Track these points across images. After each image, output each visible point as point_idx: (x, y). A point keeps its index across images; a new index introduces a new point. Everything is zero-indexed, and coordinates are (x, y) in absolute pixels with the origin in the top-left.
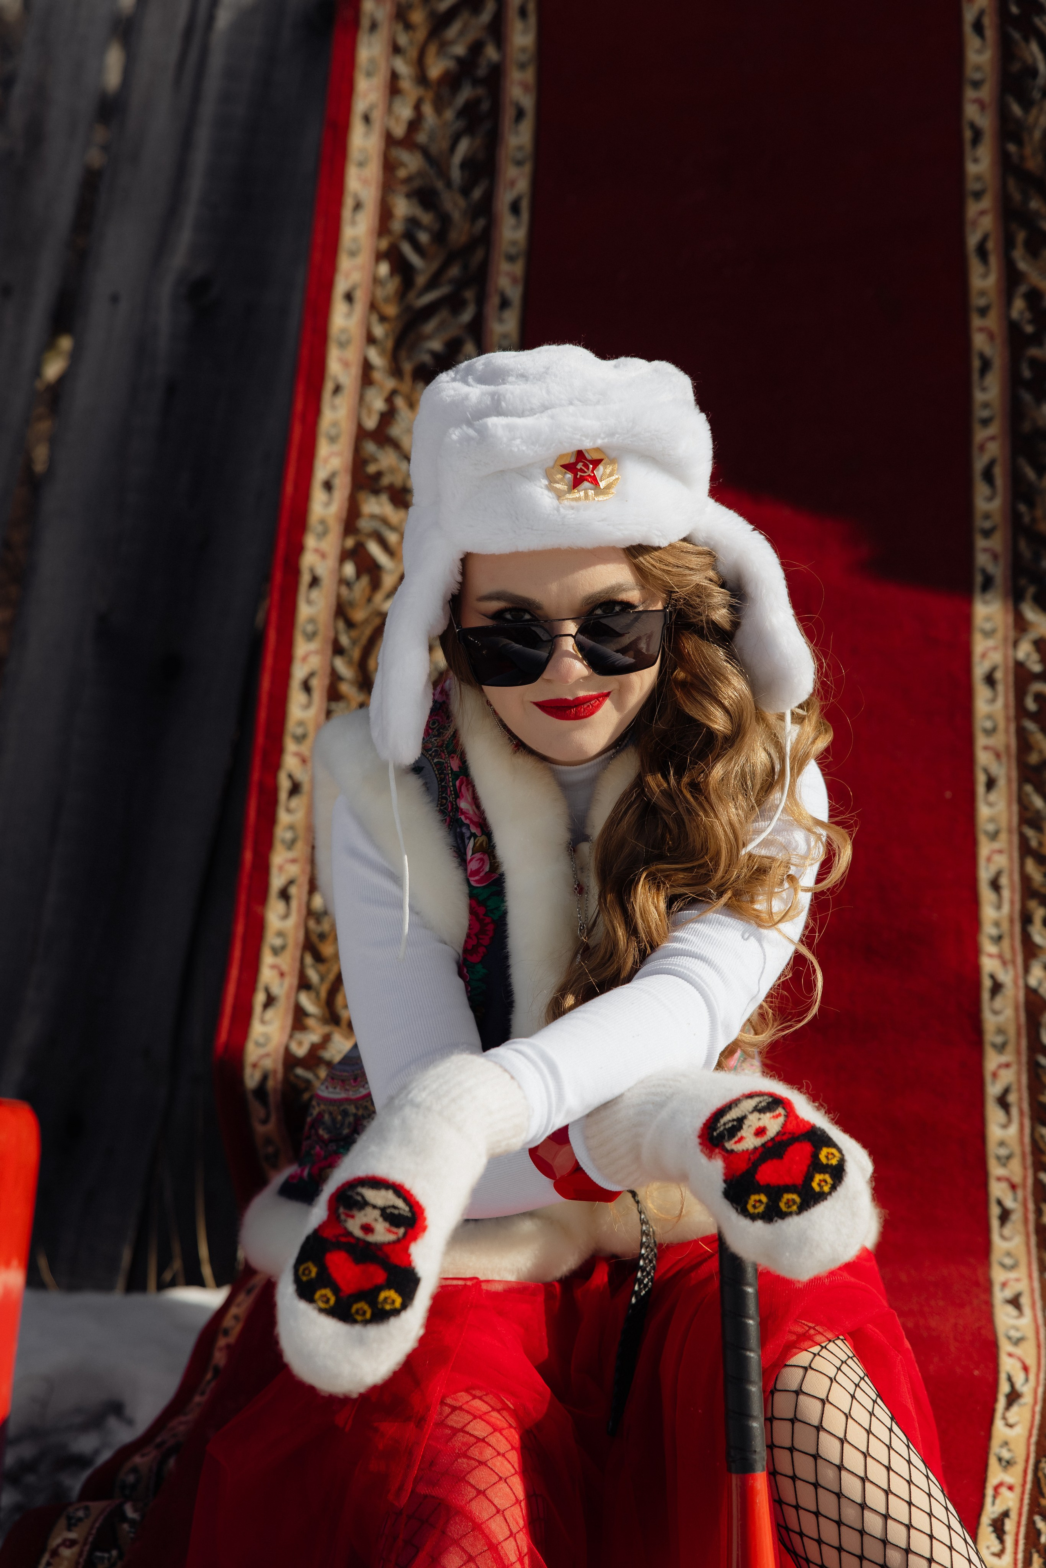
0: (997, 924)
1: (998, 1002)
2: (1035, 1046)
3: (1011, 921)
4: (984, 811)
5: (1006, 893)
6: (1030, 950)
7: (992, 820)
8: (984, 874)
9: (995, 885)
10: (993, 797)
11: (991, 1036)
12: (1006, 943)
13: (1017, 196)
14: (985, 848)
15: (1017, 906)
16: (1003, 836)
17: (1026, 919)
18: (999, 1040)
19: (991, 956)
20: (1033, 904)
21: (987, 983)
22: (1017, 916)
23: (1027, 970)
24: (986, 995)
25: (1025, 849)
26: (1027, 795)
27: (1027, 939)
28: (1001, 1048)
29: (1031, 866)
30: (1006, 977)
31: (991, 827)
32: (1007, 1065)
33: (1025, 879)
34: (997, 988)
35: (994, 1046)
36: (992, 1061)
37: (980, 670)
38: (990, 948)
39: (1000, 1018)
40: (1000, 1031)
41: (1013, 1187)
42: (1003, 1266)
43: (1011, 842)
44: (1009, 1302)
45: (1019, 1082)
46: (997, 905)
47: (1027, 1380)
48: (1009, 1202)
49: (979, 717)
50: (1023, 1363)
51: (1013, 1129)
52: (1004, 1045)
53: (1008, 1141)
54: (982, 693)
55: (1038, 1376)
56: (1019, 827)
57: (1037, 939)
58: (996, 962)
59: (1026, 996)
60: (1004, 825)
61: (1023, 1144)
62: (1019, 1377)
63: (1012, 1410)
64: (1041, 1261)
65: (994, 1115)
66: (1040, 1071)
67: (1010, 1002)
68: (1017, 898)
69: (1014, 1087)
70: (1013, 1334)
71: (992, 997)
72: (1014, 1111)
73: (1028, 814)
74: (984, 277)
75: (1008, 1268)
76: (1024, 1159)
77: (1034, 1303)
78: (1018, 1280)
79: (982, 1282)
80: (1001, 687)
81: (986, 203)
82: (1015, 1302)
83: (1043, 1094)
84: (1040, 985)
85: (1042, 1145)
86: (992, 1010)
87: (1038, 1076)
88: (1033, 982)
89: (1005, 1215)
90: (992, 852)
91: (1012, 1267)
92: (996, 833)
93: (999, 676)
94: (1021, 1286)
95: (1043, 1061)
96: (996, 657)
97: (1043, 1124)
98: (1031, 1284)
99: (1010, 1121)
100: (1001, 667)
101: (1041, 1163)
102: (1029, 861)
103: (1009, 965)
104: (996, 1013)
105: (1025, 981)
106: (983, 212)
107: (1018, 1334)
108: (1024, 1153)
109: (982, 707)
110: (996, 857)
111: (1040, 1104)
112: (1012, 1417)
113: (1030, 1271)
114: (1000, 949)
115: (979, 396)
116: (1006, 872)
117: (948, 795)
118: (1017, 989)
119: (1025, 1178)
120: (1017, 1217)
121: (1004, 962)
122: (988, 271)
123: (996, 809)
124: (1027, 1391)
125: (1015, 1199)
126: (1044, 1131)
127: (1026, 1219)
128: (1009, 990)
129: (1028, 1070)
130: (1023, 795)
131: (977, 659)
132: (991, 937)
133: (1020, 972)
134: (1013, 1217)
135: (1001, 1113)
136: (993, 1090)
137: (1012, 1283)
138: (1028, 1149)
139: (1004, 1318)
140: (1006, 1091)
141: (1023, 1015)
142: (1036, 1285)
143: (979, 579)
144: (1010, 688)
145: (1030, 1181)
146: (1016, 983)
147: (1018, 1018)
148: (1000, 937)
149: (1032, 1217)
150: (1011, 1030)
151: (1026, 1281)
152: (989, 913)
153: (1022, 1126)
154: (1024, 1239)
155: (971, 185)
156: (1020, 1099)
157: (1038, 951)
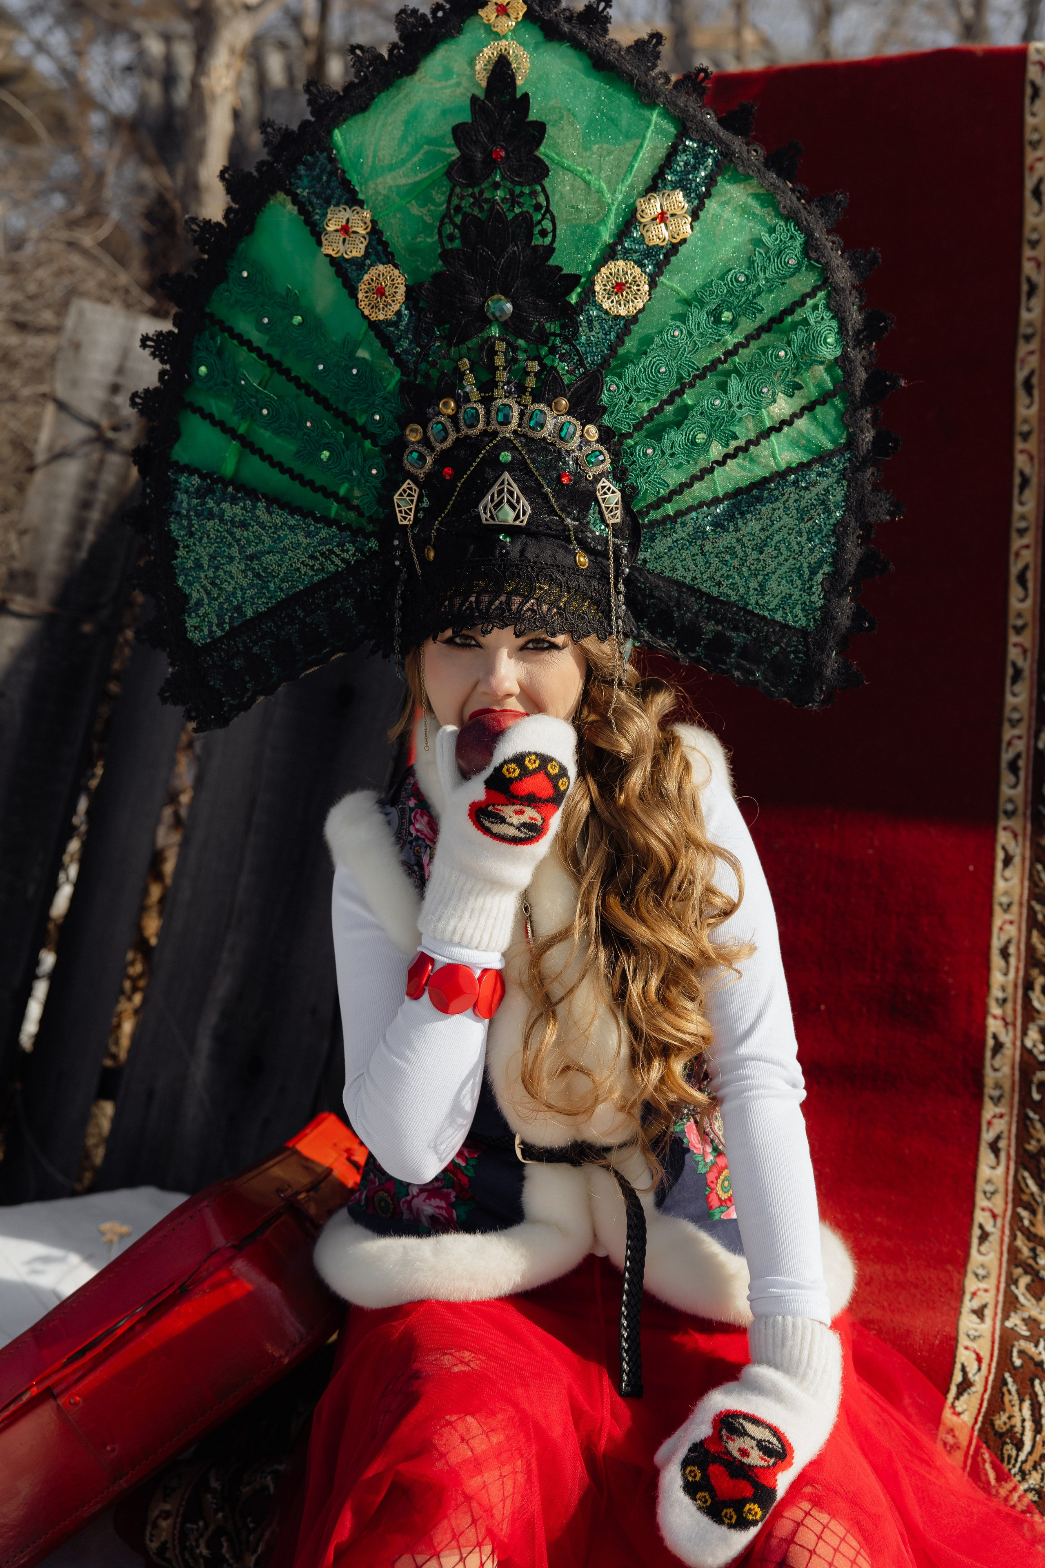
0: (1003, 989)
1: (997, 1062)
2: (1025, 1101)
3: (1016, 986)
4: (1000, 885)
5: (1013, 961)
6: (1029, 1013)
7: (1006, 893)
8: (996, 943)
9: (1005, 954)
10: (1008, 873)
11: (989, 1090)
12: (1009, 1006)
14: (999, 918)
15: (1021, 973)
16: (1015, 908)
17: (1028, 986)
18: (996, 1093)
19: (995, 1017)
20: (1035, 972)
21: (990, 1042)
22: (1020, 982)
23: (1024, 1033)
24: (988, 1054)
25: (1033, 922)
26: (1038, 872)
27: (1027, 1002)
28: (997, 1101)
29: (1036, 937)
30: (1006, 1038)
31: (1005, 900)
32: (1001, 1116)
33: (1031, 949)
34: (998, 1046)
35: (991, 1098)
36: (989, 1110)
37: (1006, 756)
38: (995, 1010)
39: (999, 1074)
40: (998, 1086)
41: (994, 1216)
42: (976, 1275)
43: (1021, 914)
44: (974, 1312)
45: (1010, 1131)
46: (1004, 971)
47: (979, 1370)
48: (989, 1228)
49: (1002, 799)
50: (977, 1355)
51: (1000, 1170)
52: (1000, 1098)
53: (995, 1180)
54: (1007, 778)
55: (990, 1365)
56: (1029, 902)
57: (1036, 1004)
58: (1000, 1023)
59: (1022, 1055)
60: (1016, 898)
61: (1006, 1183)
62: (972, 1368)
63: (962, 1399)
64: (1009, 1274)
65: (986, 1157)
66: (1028, 1123)
67: (1008, 1061)
68: (1022, 966)
69: (1005, 1135)
70: (972, 1333)
71: (994, 1056)
72: (1003, 1155)
73: (1037, 891)
74: (1029, 407)
75: (980, 1278)
76: (1007, 1195)
77: (996, 1314)
78: (986, 1291)
79: (955, 1288)
80: (1022, 774)
81: (1034, 345)
82: (979, 1313)
83: (1029, 1143)
84: (1034, 1046)
85: (1023, 1185)
86: (992, 1066)
87: (1026, 1128)
88: (1029, 1044)
89: (984, 1236)
90: (1004, 923)
91: (984, 1277)
92: (1009, 905)
93: (1021, 763)
94: (988, 1298)
95: (1031, 1114)
96: (1020, 746)
97: (1026, 1168)
98: (997, 1295)
99: (998, 1164)
100: (1024, 755)
101: (1021, 1200)
102: (1035, 934)
103: (1010, 1028)
104: (996, 1070)
105: (1022, 1041)
106: (1032, 353)
107: (977, 1334)
108: (1007, 1191)
109: (1006, 791)
110: (1007, 927)
111: (1026, 1150)
112: (960, 1406)
113: (999, 1282)
114: (1004, 1012)
115: (1018, 509)
116: (1014, 941)
117: (971, 868)
118: (1015, 1049)
119: (1006, 1210)
120: (994, 1239)
121: (1006, 1024)
122: (1032, 403)
123: (1011, 883)
124: (978, 1380)
125: (995, 1226)
126: (1026, 1174)
127: (1002, 1241)
128: (1008, 1051)
129: (1018, 1122)
130: (1035, 873)
131: (1004, 745)
132: (997, 1000)
133: (1019, 1033)
134: (991, 1238)
135: (992, 1156)
136: (987, 1136)
137: (981, 1293)
138: (1010, 1188)
139: (967, 1322)
140: (998, 1138)
141: (1017, 1073)
142: (1001, 1298)
143: (1010, 671)
144: (1031, 775)
145: (1009, 1213)
146: (1014, 1044)
147: (1013, 1075)
148: (1005, 1001)
149: (1006, 1240)
150: (1007, 1086)
151: (993, 1292)
152: (997, 978)
153: (1008, 1168)
154: (998, 1255)
155: (1024, 330)
156: (1009, 1146)
157: (1036, 1015)
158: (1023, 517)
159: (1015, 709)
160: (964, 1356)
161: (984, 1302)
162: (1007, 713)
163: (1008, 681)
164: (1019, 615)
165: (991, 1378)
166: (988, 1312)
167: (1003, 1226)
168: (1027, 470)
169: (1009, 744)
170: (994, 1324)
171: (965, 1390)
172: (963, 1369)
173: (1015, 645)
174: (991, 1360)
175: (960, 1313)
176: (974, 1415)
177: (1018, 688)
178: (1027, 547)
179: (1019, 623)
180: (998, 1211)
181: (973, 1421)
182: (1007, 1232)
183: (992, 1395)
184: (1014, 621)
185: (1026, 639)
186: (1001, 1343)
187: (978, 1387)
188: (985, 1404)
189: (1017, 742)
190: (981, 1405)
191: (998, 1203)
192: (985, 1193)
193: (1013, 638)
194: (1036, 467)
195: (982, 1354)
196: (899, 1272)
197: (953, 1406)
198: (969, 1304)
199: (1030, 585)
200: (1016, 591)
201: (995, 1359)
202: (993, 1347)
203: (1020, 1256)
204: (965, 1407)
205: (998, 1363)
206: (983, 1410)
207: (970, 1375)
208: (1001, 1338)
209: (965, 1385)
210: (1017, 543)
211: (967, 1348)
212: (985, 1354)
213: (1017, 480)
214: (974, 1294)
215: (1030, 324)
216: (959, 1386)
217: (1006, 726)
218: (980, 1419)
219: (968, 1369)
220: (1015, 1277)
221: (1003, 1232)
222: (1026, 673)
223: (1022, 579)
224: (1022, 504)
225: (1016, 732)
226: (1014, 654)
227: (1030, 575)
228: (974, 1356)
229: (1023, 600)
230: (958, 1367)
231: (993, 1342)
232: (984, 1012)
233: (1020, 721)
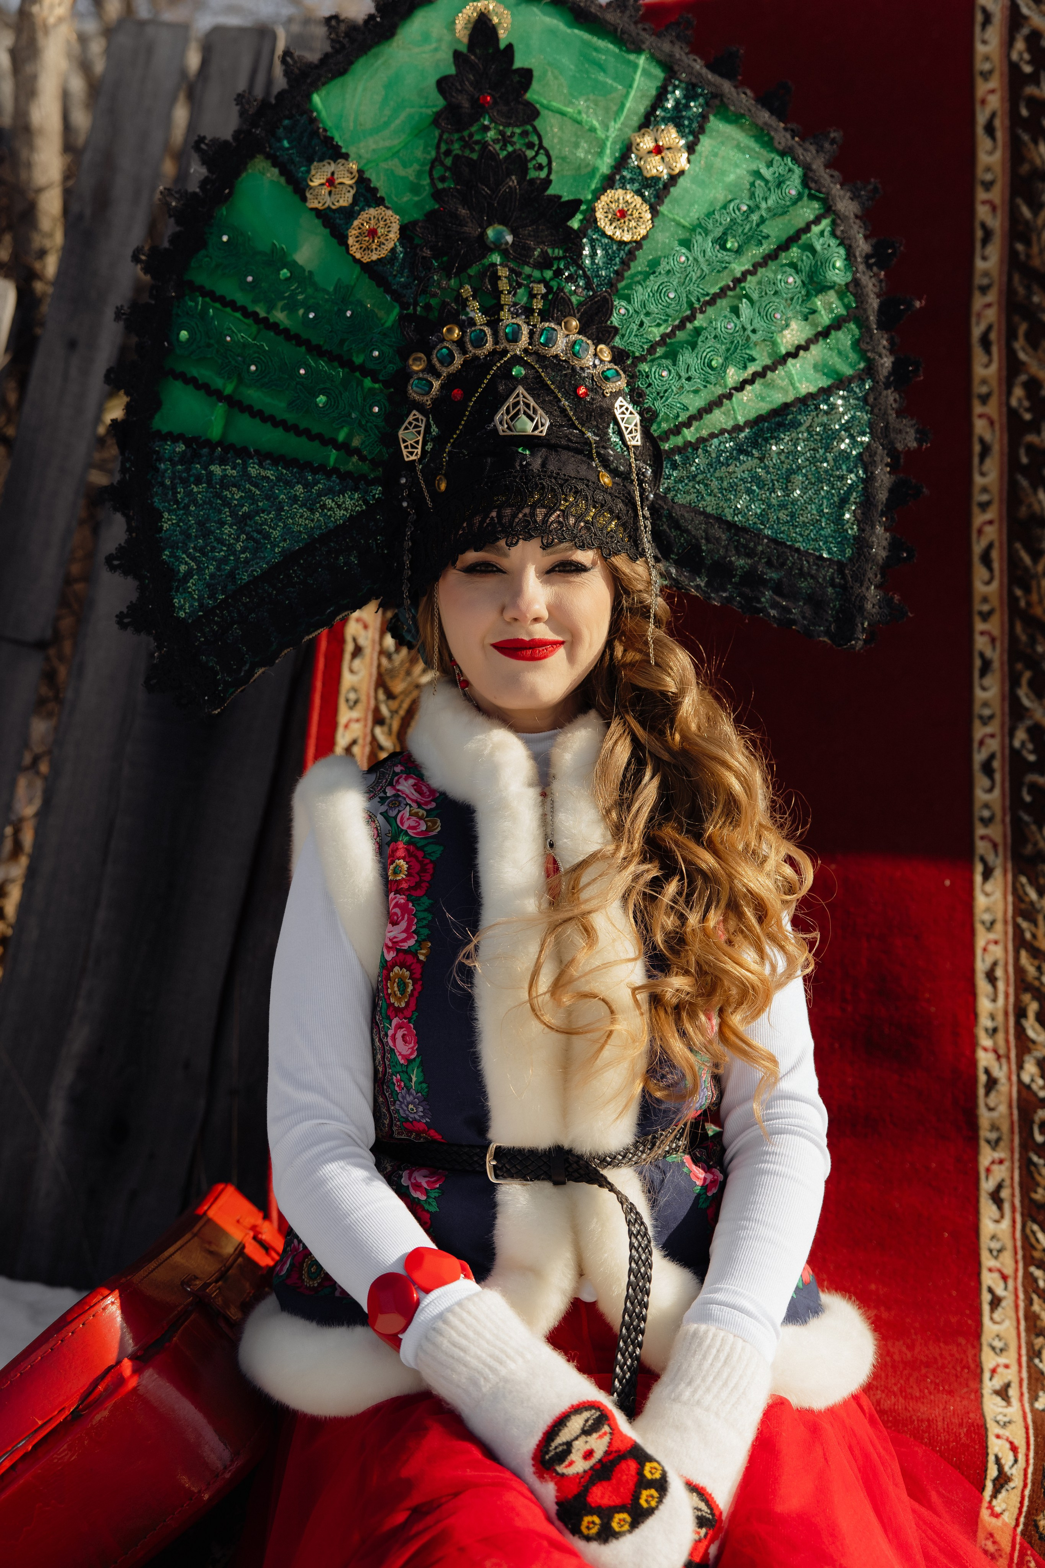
0: (993, 1017)
1: (992, 1100)
2: (1027, 1144)
3: (1006, 1013)
4: (981, 901)
5: (1001, 985)
6: (1024, 1044)
7: (988, 910)
8: (981, 966)
9: (991, 977)
10: (989, 887)
11: (985, 1133)
12: (1000, 1036)
13: (1021, 291)
14: (982, 938)
15: (1012, 999)
16: (999, 926)
17: (1021, 1013)
18: (993, 1136)
19: (985, 1049)
20: (1027, 997)
21: (982, 1078)
22: (1011, 1009)
23: (1020, 1067)
24: (981, 1091)
25: (1020, 942)
26: (1023, 886)
27: (1020, 1032)
28: (995, 1145)
29: (1025, 959)
30: (999, 1073)
31: (987, 917)
32: (1001, 1162)
33: (1019, 971)
34: (992, 1083)
35: (988, 1142)
36: (987, 1156)
37: (979, 757)
38: (985, 1041)
39: (995, 1114)
40: (994, 1127)
41: (1005, 1278)
42: (993, 1348)
43: (1006, 933)
44: (997, 1393)
45: (1012, 1178)
46: (992, 996)
47: (1016, 1461)
48: (1000, 1291)
49: (977, 805)
50: (1011, 1443)
51: (1006, 1224)
52: (998, 1141)
53: (1000, 1235)
54: (981, 781)
55: (1027, 1456)
56: (1014, 918)
57: (1031, 1033)
58: (991, 1056)
59: (1019, 1092)
60: (1000, 916)
61: (1014, 1239)
62: (1007, 1459)
63: (1000, 1496)
64: (1030, 1345)
65: (987, 1210)
66: (1033, 1168)
67: (1004, 1099)
68: (1011, 990)
69: (1007, 1183)
70: (999, 1418)
71: (987, 1094)
72: (1007, 1206)
73: (1023, 906)
74: (987, 366)
75: (998, 1351)
76: (1016, 1253)
77: (1022, 1394)
78: (1007, 1366)
79: (972, 1366)
80: (998, 777)
81: (992, 297)
82: (1003, 1393)
83: (1036, 1192)
84: (1032, 1080)
85: (1033, 1240)
86: (987, 1105)
87: (1030, 1175)
88: (1026, 1078)
89: (996, 1302)
90: (988, 943)
91: (1001, 1350)
92: (993, 923)
93: (996, 764)
94: (1011, 1375)
95: (1035, 1159)
96: (994, 745)
97: (1035, 1221)
98: (1020, 1371)
99: (1002, 1216)
100: (998, 755)
101: (1032, 1258)
102: (1023, 954)
103: (1004, 1061)
104: (991, 1109)
105: (1019, 1076)
106: (989, 305)
107: (1006, 1419)
108: (1015, 1247)
109: (981, 795)
110: (992, 948)
111: (1032, 1201)
112: (999, 1504)
113: (1020, 1355)
114: (995, 1043)
115: (979, 480)
116: (1001, 963)
117: (947, 883)
118: (1011, 1085)
119: (1016, 1270)
120: (1007, 1303)
121: (999, 1057)
122: (990, 361)
123: (992, 898)
124: (1016, 1473)
125: (1006, 1288)
126: (1035, 1227)
127: (1017, 1307)
128: (1003, 1087)
129: (1020, 1168)
130: (1018, 886)
131: (976, 745)
132: (986, 1030)
133: (1014, 1067)
134: (1004, 1304)
135: (994, 1208)
136: (987, 1185)
137: (1000, 1370)
138: (1019, 1244)
139: (992, 1406)
140: (999, 1187)
141: (1015, 1112)
142: (1025, 1375)
143: (978, 663)
144: (1007, 778)
145: (1020, 1273)
146: (1009, 1079)
147: (1011, 1114)
148: (995, 1030)
149: (1022, 1304)
150: (1005, 1127)
151: (1014, 1368)
152: (984, 1005)
153: (1014, 1221)
154: (1015, 1324)
155: (979, 280)
156: (1013, 1195)
157: (1031, 1045)
158: (985, 490)
159: (985, 704)
160: (996, 1447)
161: (1006, 1381)
162: (977, 709)
163: (976, 674)
164: (985, 600)
165: (1030, 1470)
166: (1013, 1392)
167: (1016, 1289)
168: (988, 437)
169: (981, 743)
170: (1023, 1406)
171: (1002, 1486)
172: (998, 1460)
173: (982, 633)
174: (1028, 1449)
175: (982, 1396)
176: (1015, 1516)
177: (988, 681)
178: (990, 522)
179: (986, 608)
180: (1009, 1270)
181: (1013, 1523)
182: (1021, 1296)
183: (1033, 1491)
184: (979, 606)
185: (994, 626)
186: (1036, 1429)
187: (1017, 1482)
188: (1026, 1503)
189: (989, 741)
190: (1022, 1503)
191: (1007, 1262)
192: (991, 1251)
193: (979, 626)
194: (998, 433)
195: (1016, 1443)
196: (904, 1349)
197: (990, 1507)
198: (989, 1385)
199: (996, 565)
200: (980, 572)
201: (1032, 1447)
202: (1027, 1433)
203: (1039, 1323)
204: (1004, 1506)
205: (1036, 1453)
206: (1025, 1509)
207: (1006, 1468)
208: (1034, 1422)
209: (1002, 1481)
210: (979, 518)
211: (998, 1437)
212: (1020, 1443)
213: (977, 448)
214: (994, 1371)
215: (986, 274)
216: (995, 1481)
217: (977, 723)
218: (1022, 1520)
219: (1003, 1461)
220: (1037, 1348)
221: (1017, 1297)
222: (996, 665)
223: (986, 560)
224: (983, 474)
225: (988, 730)
226: (981, 643)
227: (995, 554)
228: (1008, 1446)
229: (988, 583)
230: (991, 1459)
231: (1027, 1429)
232: (973, 1044)
233: (991, 717)
